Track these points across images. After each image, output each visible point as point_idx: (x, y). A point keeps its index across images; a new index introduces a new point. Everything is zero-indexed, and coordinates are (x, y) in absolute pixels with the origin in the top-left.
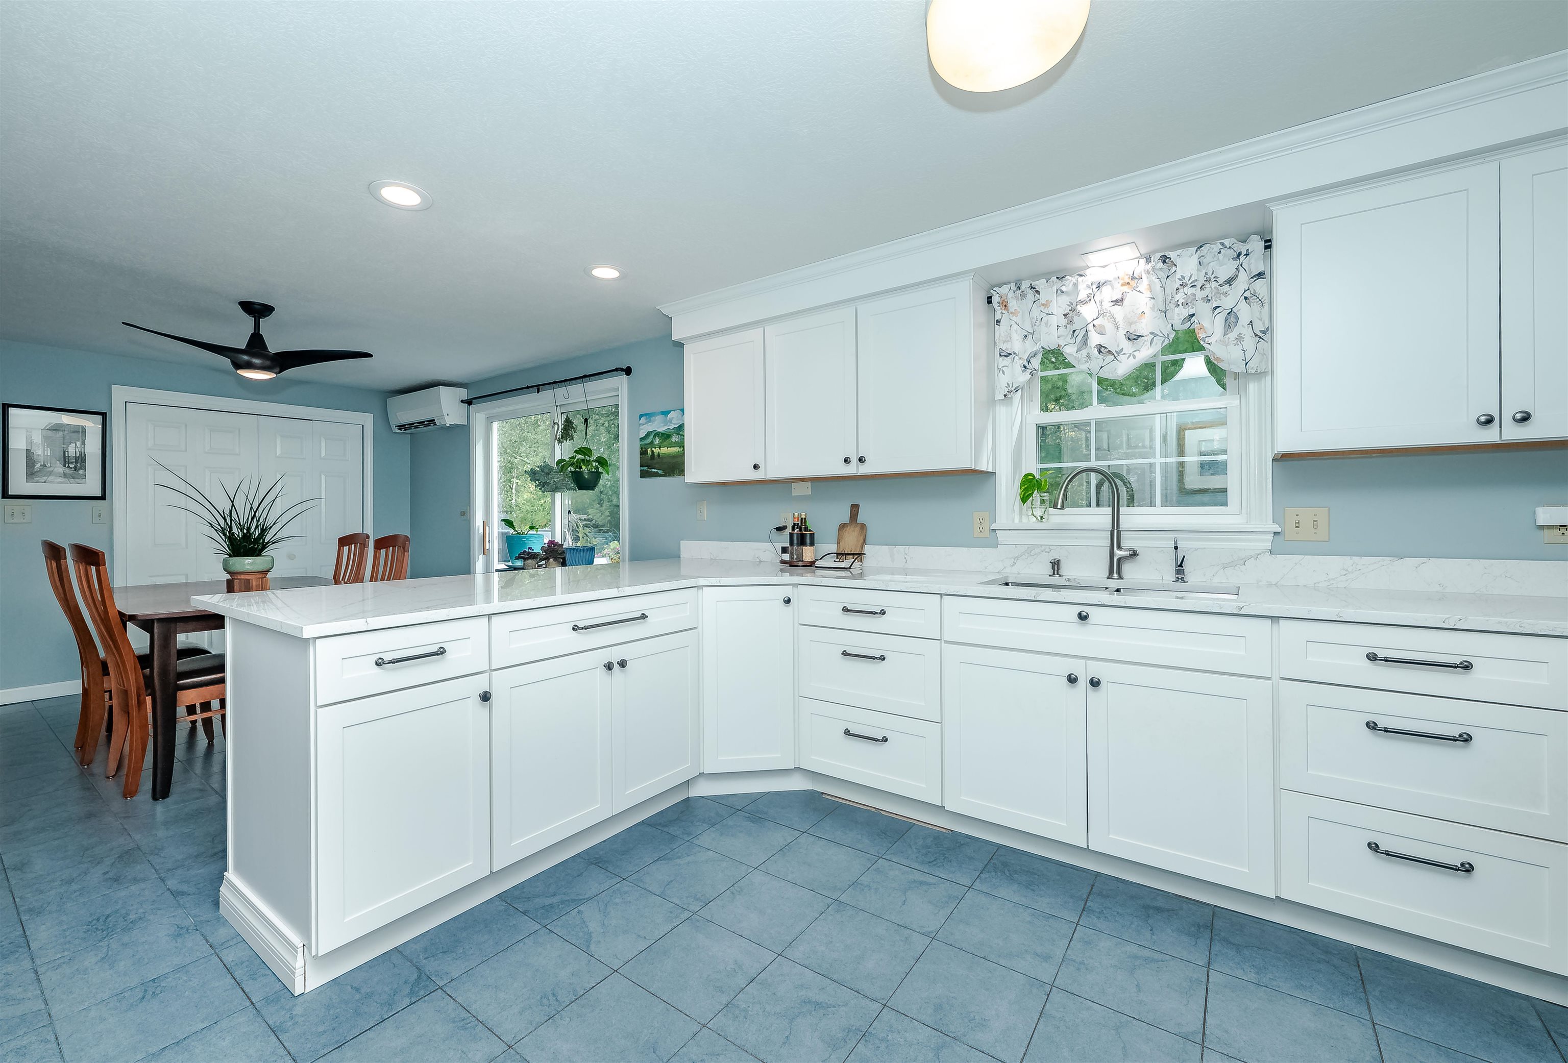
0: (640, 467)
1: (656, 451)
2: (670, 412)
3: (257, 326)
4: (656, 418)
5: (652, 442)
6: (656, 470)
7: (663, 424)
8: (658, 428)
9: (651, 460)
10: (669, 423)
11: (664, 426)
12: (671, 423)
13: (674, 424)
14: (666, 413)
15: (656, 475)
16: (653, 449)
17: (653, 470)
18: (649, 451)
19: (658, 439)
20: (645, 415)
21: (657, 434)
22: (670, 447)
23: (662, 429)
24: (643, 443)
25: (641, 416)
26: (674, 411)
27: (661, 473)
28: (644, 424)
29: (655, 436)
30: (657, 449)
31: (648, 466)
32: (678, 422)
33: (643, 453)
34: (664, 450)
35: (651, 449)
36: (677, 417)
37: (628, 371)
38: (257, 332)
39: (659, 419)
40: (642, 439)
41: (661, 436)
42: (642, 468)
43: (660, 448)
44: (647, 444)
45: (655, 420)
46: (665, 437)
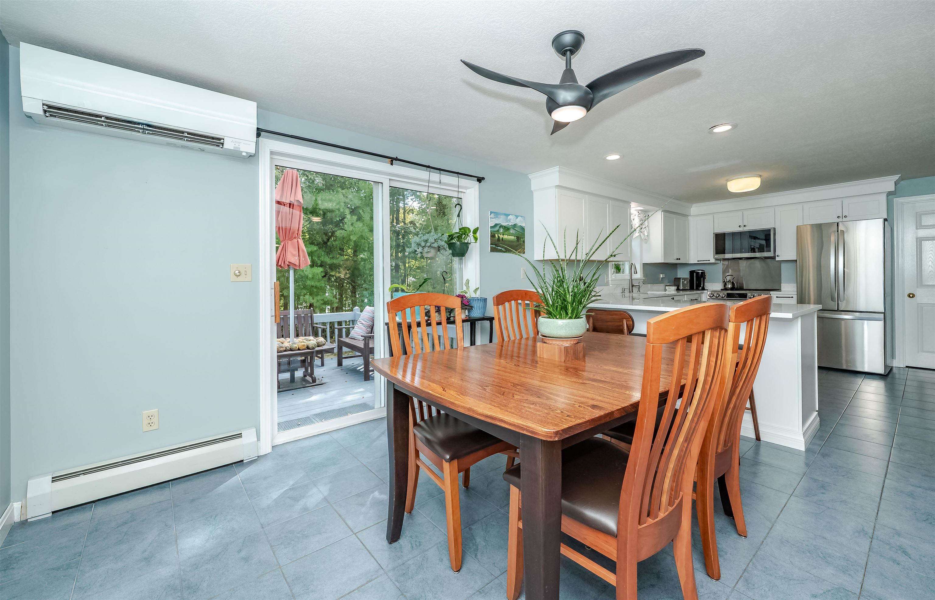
0: (491, 244)
1: (501, 236)
2: (509, 215)
3: (569, 63)
4: (501, 216)
5: (498, 231)
6: (500, 248)
7: (505, 221)
8: (502, 223)
9: (498, 241)
10: (509, 222)
11: (506, 222)
13: (512, 223)
14: (507, 215)
15: (501, 251)
16: (499, 235)
17: (499, 248)
18: (496, 235)
19: (502, 230)
20: (494, 213)
21: (501, 226)
22: (509, 236)
23: (504, 224)
24: (493, 230)
25: (491, 213)
26: (512, 215)
27: (504, 250)
28: (493, 218)
29: (500, 227)
30: (501, 235)
31: (496, 245)
32: (514, 222)
33: (493, 236)
34: (505, 237)
35: (498, 234)
36: (513, 219)
37: (480, 180)
38: (568, 68)
39: (503, 217)
40: (491, 227)
41: (504, 228)
42: (492, 246)
43: (503, 235)
44: (495, 231)
45: (500, 218)
46: (506, 229)
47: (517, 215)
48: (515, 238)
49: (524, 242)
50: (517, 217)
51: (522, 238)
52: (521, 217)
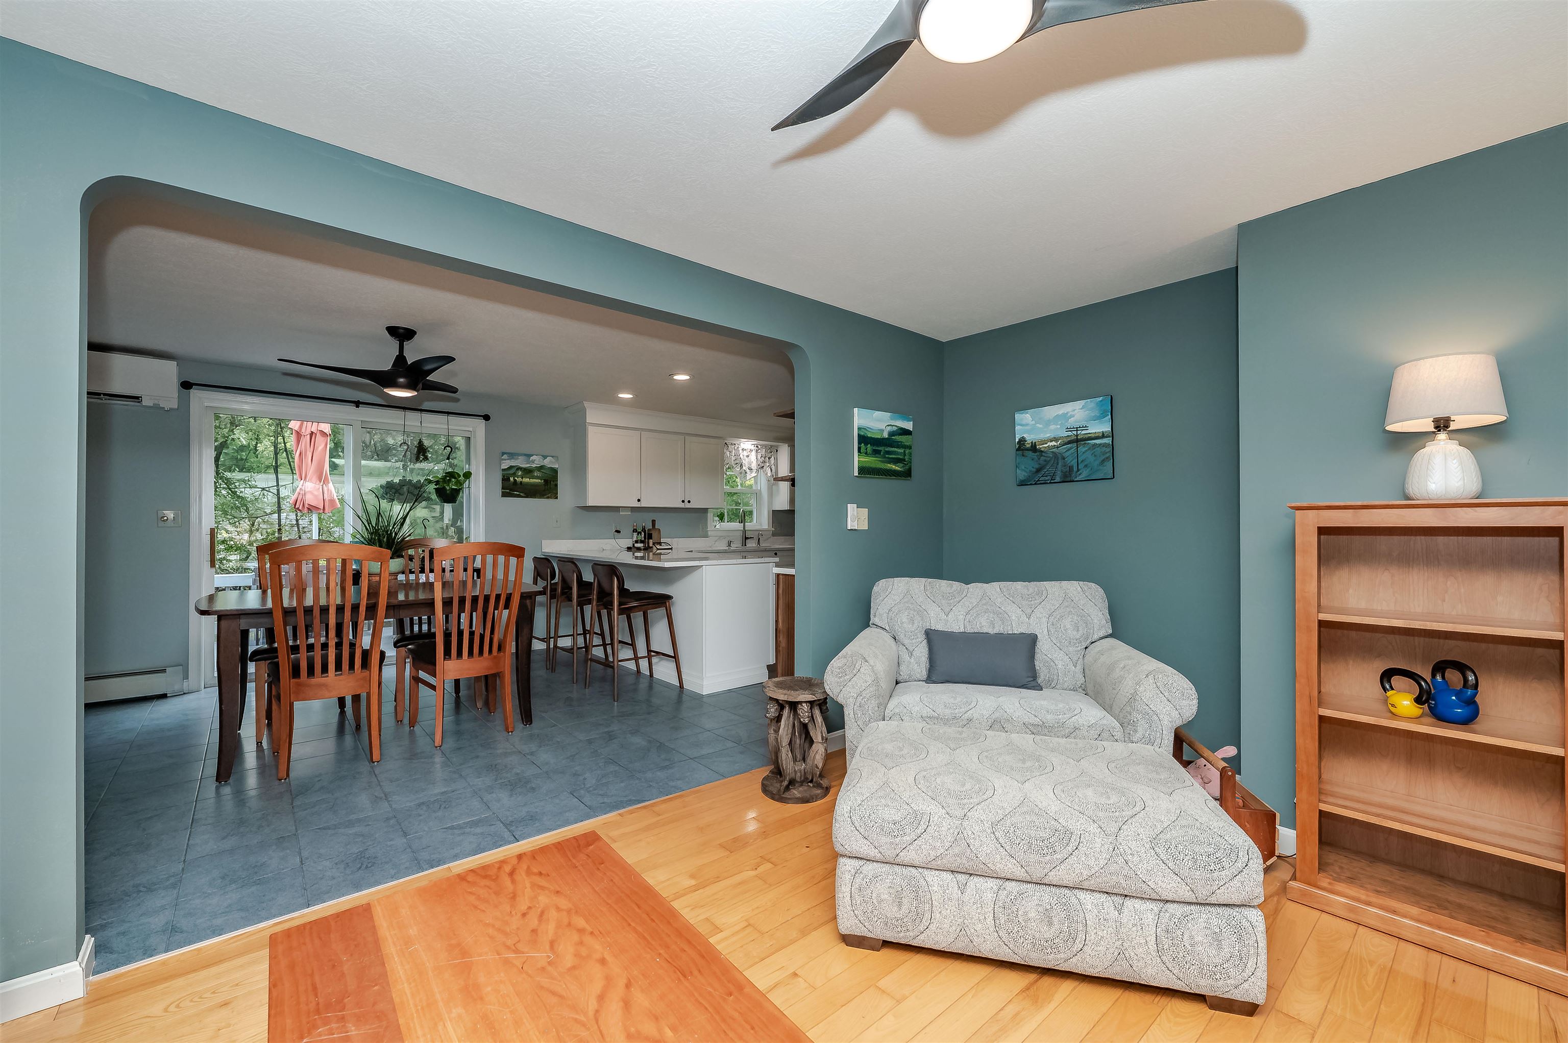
0: (502, 489)
1: (519, 480)
2: (533, 455)
3: (401, 348)
4: (520, 457)
5: (514, 473)
6: (518, 493)
7: (526, 463)
8: (521, 464)
9: (513, 485)
10: (531, 463)
12: (534, 463)
13: (536, 464)
14: (529, 456)
15: (518, 496)
16: (516, 478)
17: (515, 493)
18: (512, 479)
19: (521, 472)
20: (509, 453)
21: (519, 468)
22: (532, 479)
23: (525, 466)
24: (504, 473)
25: (503, 454)
26: (537, 455)
27: (524, 495)
28: (507, 459)
29: (517, 469)
30: (519, 478)
31: (510, 490)
32: (541, 463)
33: (505, 480)
34: (526, 480)
35: (514, 478)
36: (539, 460)
37: (487, 418)
38: (401, 354)
39: (522, 458)
40: (504, 469)
41: (524, 471)
42: (504, 491)
43: (522, 478)
44: (509, 474)
45: (518, 459)
46: (528, 472)
47: (545, 455)
48: (542, 481)
49: (556, 485)
50: (545, 457)
51: (553, 481)
52: (552, 457)
